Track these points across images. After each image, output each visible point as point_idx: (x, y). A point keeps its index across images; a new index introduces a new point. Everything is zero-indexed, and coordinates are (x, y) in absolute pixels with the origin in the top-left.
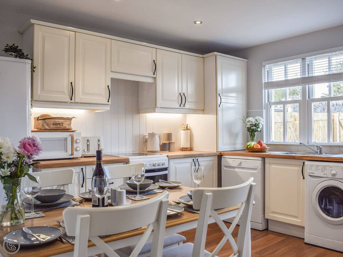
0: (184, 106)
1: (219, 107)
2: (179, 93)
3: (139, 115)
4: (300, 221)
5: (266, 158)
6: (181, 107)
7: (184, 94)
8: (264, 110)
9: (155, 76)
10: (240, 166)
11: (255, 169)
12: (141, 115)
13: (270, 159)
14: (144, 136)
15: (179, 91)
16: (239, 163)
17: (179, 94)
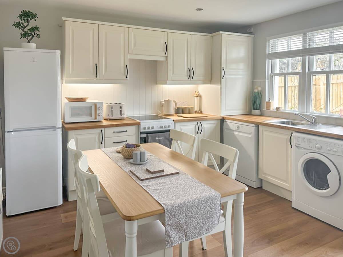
0: (192, 78)
1: (223, 78)
2: (188, 67)
3: (156, 85)
4: (289, 185)
5: (259, 126)
6: (190, 79)
7: (192, 68)
8: (267, 80)
9: (166, 55)
10: (238, 130)
11: (250, 134)
12: (158, 85)
13: (263, 126)
14: (161, 102)
15: (188, 66)
16: (237, 127)
17: (188, 69)
